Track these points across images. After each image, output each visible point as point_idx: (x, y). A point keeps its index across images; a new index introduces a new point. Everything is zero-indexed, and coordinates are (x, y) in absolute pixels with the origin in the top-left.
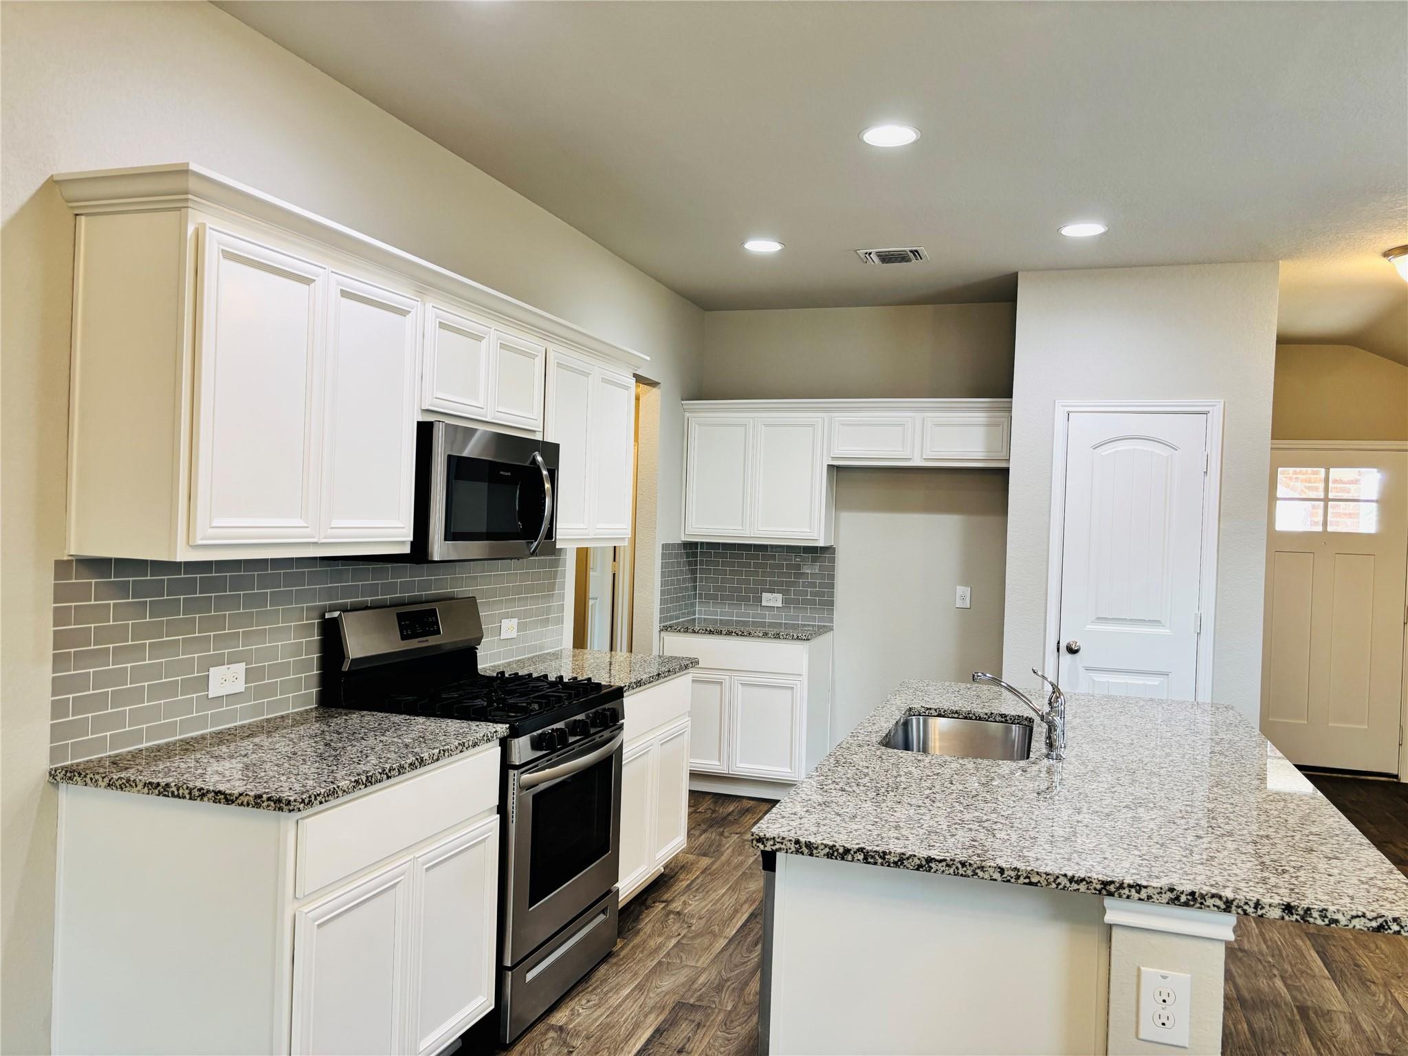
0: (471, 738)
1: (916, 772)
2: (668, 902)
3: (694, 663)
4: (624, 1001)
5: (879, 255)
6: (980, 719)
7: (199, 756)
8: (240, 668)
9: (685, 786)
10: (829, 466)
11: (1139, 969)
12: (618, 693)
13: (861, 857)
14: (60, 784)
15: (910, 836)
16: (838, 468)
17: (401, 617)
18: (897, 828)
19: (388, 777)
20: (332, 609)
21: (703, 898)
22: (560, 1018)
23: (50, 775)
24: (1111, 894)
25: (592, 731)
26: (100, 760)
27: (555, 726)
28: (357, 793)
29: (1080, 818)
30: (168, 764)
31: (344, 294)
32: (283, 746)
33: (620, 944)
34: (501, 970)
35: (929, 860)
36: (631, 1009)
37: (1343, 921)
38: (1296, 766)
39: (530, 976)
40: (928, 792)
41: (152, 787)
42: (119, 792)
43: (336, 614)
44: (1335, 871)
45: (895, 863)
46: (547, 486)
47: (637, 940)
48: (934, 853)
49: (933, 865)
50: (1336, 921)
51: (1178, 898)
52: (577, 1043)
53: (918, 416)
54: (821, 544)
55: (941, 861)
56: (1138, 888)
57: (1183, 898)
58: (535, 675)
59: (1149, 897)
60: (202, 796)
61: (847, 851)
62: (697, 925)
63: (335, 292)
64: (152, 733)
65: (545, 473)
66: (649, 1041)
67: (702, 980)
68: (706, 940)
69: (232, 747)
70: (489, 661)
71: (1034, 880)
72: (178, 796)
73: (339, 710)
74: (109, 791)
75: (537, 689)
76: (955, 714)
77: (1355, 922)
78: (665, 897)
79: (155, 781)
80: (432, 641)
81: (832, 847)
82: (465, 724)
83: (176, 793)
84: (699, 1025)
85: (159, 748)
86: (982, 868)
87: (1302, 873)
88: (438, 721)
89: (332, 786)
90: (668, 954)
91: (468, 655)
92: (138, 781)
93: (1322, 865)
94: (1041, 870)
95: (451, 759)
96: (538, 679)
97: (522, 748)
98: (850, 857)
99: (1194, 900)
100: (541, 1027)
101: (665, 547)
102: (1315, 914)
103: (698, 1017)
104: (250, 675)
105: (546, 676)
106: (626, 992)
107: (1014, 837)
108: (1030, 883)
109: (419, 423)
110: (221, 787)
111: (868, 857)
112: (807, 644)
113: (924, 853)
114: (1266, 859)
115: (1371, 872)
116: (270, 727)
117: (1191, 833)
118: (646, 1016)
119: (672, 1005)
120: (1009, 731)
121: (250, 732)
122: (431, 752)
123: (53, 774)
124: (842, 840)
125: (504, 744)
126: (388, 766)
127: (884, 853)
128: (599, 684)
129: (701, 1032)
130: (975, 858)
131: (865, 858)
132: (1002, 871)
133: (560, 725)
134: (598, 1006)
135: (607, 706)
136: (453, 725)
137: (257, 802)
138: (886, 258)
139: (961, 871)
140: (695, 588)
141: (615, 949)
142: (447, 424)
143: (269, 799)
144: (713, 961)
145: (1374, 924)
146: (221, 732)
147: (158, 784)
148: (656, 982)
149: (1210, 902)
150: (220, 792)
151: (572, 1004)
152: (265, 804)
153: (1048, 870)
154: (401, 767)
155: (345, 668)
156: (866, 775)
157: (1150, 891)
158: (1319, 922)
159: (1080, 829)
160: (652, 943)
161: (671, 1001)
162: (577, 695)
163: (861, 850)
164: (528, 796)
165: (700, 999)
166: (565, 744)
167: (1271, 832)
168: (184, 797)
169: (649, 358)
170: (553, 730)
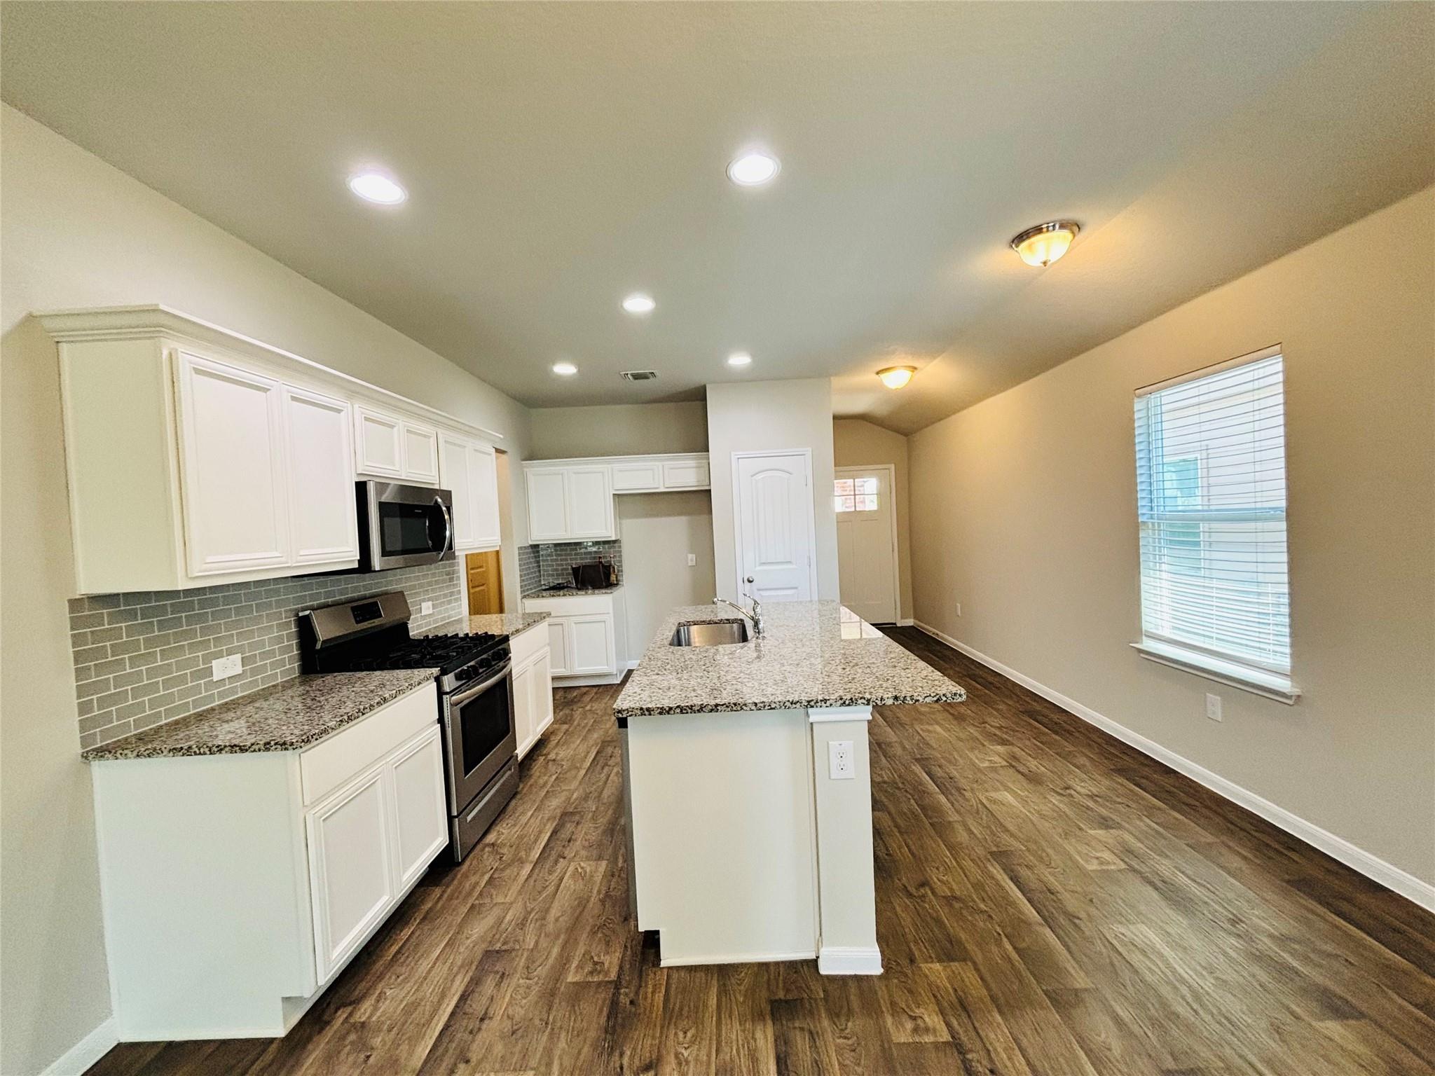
0: (416, 680)
1: (694, 657)
2: (546, 755)
3: (549, 614)
4: (529, 820)
5: (632, 375)
6: (716, 623)
7: (211, 723)
8: (237, 658)
9: (550, 686)
10: (614, 495)
11: (828, 743)
12: (506, 639)
13: (678, 710)
14: (92, 763)
15: (703, 694)
16: (618, 495)
17: (353, 609)
18: (694, 690)
19: (363, 714)
20: (304, 609)
21: (568, 749)
22: (491, 838)
23: (82, 756)
24: (812, 707)
25: (493, 663)
26: (126, 739)
27: (469, 664)
28: (342, 728)
29: (784, 668)
30: (188, 733)
31: (294, 399)
32: (279, 706)
33: (521, 786)
34: (450, 819)
35: (717, 705)
36: (535, 823)
37: (921, 700)
38: (873, 625)
39: (469, 818)
40: (704, 667)
41: (174, 751)
42: (148, 759)
43: (307, 613)
44: (909, 675)
45: (698, 710)
46: (447, 517)
47: (532, 781)
48: (718, 701)
49: (719, 708)
50: (918, 700)
51: (844, 703)
52: (505, 850)
53: (659, 464)
54: (613, 539)
55: (723, 705)
56: (825, 701)
57: (847, 702)
58: (449, 635)
59: (831, 705)
60: (220, 751)
61: (671, 709)
62: (566, 765)
63: (287, 396)
64: (168, 712)
65: (444, 509)
66: (549, 840)
67: (575, 796)
68: (573, 772)
69: (238, 713)
70: (416, 630)
71: (773, 706)
72: (200, 754)
73: (317, 675)
74: (139, 760)
75: (454, 643)
76: (703, 622)
77: (926, 699)
78: (545, 752)
79: (179, 746)
80: (377, 622)
81: (662, 708)
82: (409, 671)
83: (198, 752)
84: (578, 823)
85: (177, 722)
86: (745, 705)
87: (895, 679)
88: (391, 671)
89: (323, 727)
90: (552, 786)
91: (403, 627)
92: (163, 749)
93: (903, 674)
94: (776, 700)
95: (404, 695)
96: (452, 637)
97: (449, 681)
98: (672, 712)
99: (852, 702)
100: (479, 847)
101: (520, 548)
102: (908, 699)
103: (577, 818)
104: (244, 661)
105: (457, 635)
106: (530, 814)
107: (756, 684)
108: (771, 709)
109: (356, 483)
110: (236, 742)
111: (682, 710)
112: (611, 595)
113: (713, 702)
114: (877, 674)
115: (925, 673)
116: (266, 694)
117: (840, 668)
118: (545, 825)
119: (559, 815)
120: (732, 627)
121: (251, 699)
122: (391, 693)
123: (85, 756)
124: (666, 703)
125: (438, 680)
126: (362, 707)
127: (692, 706)
128: (493, 636)
129: (580, 827)
130: (741, 700)
131: (681, 711)
132: (756, 704)
133: (472, 663)
134: (515, 825)
135: (500, 648)
136: (402, 673)
137: (267, 746)
138: (637, 377)
139: (734, 709)
140: (540, 571)
141: (519, 789)
142: (376, 482)
143: (276, 744)
144: (580, 783)
145: (935, 699)
146: (226, 703)
147: (182, 748)
148: (547, 803)
149: (860, 701)
150: (235, 746)
151: (497, 828)
152: (274, 747)
153: (780, 699)
154: (371, 705)
155: (318, 646)
156: (668, 663)
157: (831, 701)
158: (910, 702)
159: (787, 674)
160: (541, 782)
161: (559, 812)
162: (481, 644)
163: (678, 707)
164: (457, 709)
165: (575, 808)
166: (477, 674)
167: (874, 660)
168: (205, 754)
169: (501, 436)
170: (468, 667)
